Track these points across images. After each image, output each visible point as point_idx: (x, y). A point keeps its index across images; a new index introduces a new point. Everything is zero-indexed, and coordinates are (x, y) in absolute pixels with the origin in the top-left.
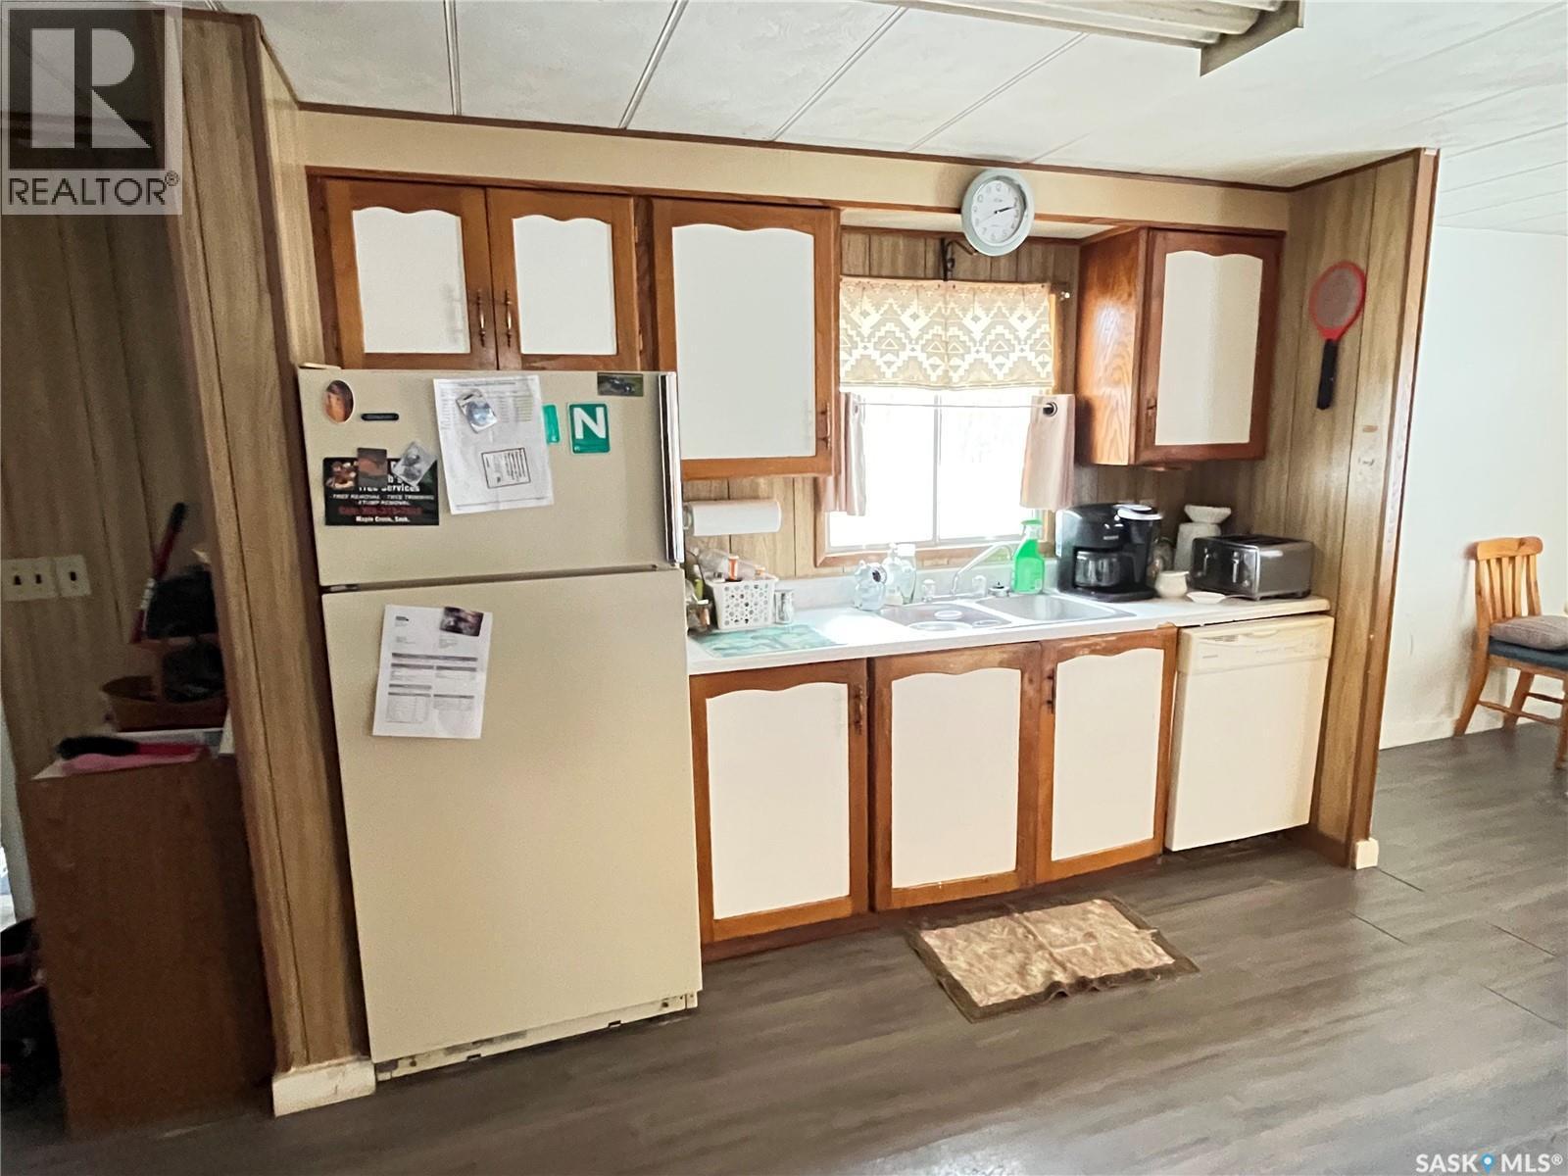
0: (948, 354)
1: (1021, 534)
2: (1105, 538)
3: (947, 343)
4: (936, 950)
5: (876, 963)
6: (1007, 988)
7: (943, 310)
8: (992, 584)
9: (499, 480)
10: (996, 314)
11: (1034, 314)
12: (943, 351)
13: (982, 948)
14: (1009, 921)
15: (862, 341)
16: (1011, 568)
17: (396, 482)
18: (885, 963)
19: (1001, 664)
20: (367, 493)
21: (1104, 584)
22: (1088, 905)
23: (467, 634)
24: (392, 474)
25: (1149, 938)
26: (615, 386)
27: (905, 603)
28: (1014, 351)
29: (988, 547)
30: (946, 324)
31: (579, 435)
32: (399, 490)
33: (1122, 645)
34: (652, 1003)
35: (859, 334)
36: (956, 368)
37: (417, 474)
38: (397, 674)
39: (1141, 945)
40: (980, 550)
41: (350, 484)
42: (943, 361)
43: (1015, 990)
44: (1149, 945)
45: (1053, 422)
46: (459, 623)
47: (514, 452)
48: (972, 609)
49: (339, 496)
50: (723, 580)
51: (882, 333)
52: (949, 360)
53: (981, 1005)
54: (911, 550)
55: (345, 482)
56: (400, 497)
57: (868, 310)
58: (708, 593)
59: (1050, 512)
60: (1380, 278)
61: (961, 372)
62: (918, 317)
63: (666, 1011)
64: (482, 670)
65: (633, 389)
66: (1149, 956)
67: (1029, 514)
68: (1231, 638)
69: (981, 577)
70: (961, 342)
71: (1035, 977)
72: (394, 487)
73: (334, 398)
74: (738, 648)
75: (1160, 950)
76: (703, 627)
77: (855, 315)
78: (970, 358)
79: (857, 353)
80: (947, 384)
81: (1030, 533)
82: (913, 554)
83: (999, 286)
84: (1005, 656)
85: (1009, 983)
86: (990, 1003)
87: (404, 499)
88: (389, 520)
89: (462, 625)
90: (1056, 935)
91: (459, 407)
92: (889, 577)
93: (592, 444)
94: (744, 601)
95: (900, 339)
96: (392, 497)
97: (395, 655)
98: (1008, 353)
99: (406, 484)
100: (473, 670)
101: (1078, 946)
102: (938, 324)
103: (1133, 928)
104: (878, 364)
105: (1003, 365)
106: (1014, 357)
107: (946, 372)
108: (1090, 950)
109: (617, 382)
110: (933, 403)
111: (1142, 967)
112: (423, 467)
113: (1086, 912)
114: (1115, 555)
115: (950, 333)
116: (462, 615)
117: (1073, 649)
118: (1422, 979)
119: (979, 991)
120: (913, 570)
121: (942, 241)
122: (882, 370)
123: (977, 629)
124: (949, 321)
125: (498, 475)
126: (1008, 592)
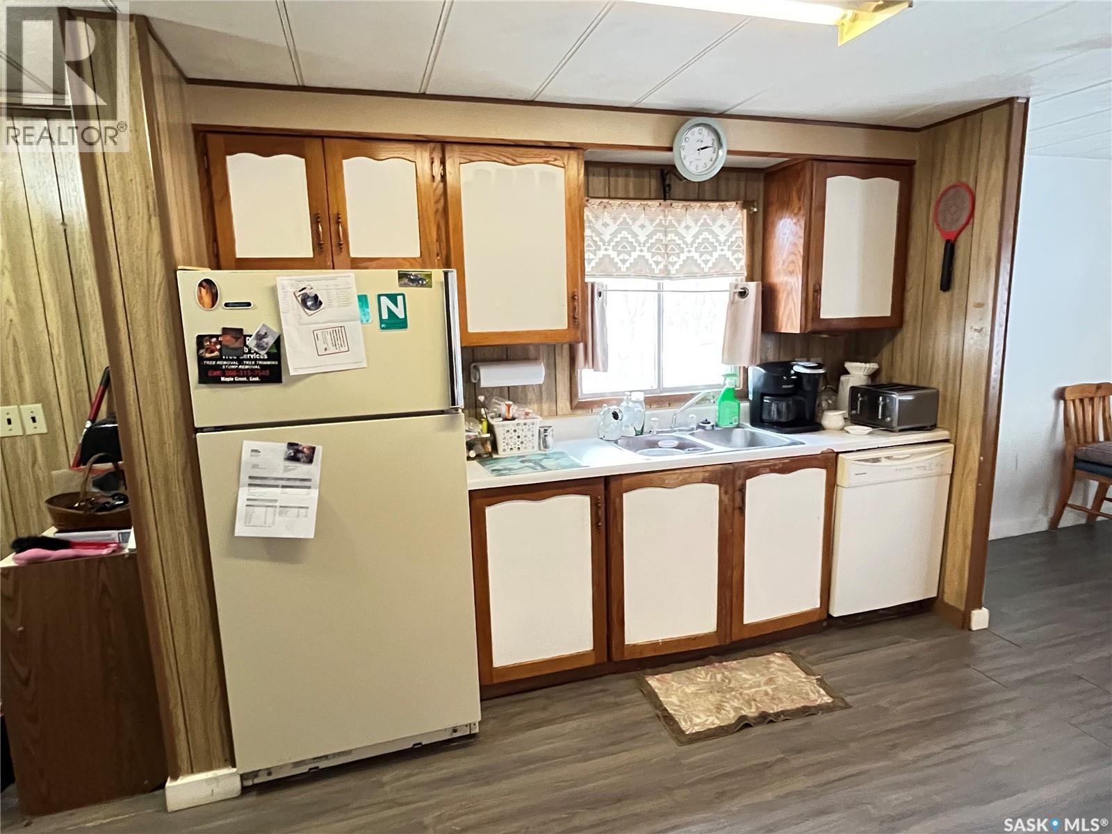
0: (667, 254)
1: (722, 384)
2: (784, 387)
3: (666, 245)
4: (656, 690)
5: (612, 699)
6: (707, 720)
7: (663, 222)
8: (702, 421)
9: (326, 349)
10: (702, 224)
11: (730, 223)
12: (663, 251)
13: (690, 689)
14: (712, 669)
15: (604, 245)
16: (715, 409)
17: (250, 352)
18: (619, 699)
19: (704, 481)
20: (229, 360)
21: (783, 420)
22: (771, 658)
23: (304, 462)
24: (247, 346)
25: (815, 681)
26: (411, 280)
27: (636, 435)
28: (716, 251)
29: (699, 393)
30: (666, 232)
31: (385, 316)
32: (252, 357)
33: (794, 466)
34: (445, 730)
35: (602, 240)
36: (673, 264)
37: (265, 346)
38: (251, 491)
39: (808, 688)
40: (692, 395)
41: (216, 353)
42: (664, 258)
43: (714, 721)
44: (815, 687)
45: (745, 303)
46: (298, 454)
47: (337, 329)
48: (685, 439)
49: (208, 362)
50: (501, 419)
51: (618, 239)
52: (668, 257)
53: (687, 733)
54: (641, 397)
55: (212, 352)
56: (253, 362)
57: (608, 222)
58: (491, 429)
59: (744, 367)
60: (985, 194)
61: (677, 266)
62: (645, 227)
63: (456, 735)
64: (315, 488)
65: (425, 283)
66: (813, 696)
67: (728, 369)
68: (876, 460)
69: (694, 416)
70: (677, 244)
71: (728, 711)
72: (249, 355)
73: (203, 291)
74: (510, 469)
75: (822, 692)
76: (486, 454)
77: (598, 226)
78: (683, 256)
79: (600, 254)
80: (667, 275)
81: (730, 383)
82: (642, 399)
83: (705, 203)
84: (707, 474)
85: (709, 716)
86: (694, 731)
87: (255, 364)
88: (245, 379)
89: (300, 455)
90: (746, 680)
91: (296, 297)
92: (624, 416)
93: (394, 323)
94: (517, 434)
95: (632, 243)
96: (247, 362)
97: (250, 477)
98: (711, 252)
99: (257, 353)
100: (309, 487)
101: (761, 689)
102: (660, 231)
103: (803, 675)
104: (615, 261)
105: (708, 261)
106: (716, 255)
107: (666, 266)
108: (770, 692)
109: (412, 277)
110: (656, 289)
111: (808, 704)
112: (270, 341)
113: (769, 662)
114: (791, 399)
115: (669, 238)
116: (300, 448)
117: (758, 468)
118: (1018, 716)
119: (686, 722)
120: (643, 410)
121: (662, 171)
122: (619, 265)
123: (687, 455)
124: (668, 229)
125: (326, 346)
126: (713, 426)
